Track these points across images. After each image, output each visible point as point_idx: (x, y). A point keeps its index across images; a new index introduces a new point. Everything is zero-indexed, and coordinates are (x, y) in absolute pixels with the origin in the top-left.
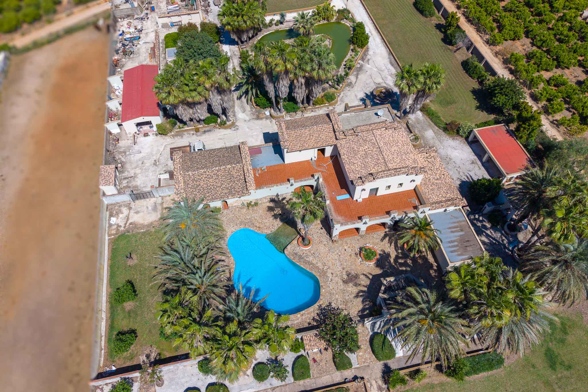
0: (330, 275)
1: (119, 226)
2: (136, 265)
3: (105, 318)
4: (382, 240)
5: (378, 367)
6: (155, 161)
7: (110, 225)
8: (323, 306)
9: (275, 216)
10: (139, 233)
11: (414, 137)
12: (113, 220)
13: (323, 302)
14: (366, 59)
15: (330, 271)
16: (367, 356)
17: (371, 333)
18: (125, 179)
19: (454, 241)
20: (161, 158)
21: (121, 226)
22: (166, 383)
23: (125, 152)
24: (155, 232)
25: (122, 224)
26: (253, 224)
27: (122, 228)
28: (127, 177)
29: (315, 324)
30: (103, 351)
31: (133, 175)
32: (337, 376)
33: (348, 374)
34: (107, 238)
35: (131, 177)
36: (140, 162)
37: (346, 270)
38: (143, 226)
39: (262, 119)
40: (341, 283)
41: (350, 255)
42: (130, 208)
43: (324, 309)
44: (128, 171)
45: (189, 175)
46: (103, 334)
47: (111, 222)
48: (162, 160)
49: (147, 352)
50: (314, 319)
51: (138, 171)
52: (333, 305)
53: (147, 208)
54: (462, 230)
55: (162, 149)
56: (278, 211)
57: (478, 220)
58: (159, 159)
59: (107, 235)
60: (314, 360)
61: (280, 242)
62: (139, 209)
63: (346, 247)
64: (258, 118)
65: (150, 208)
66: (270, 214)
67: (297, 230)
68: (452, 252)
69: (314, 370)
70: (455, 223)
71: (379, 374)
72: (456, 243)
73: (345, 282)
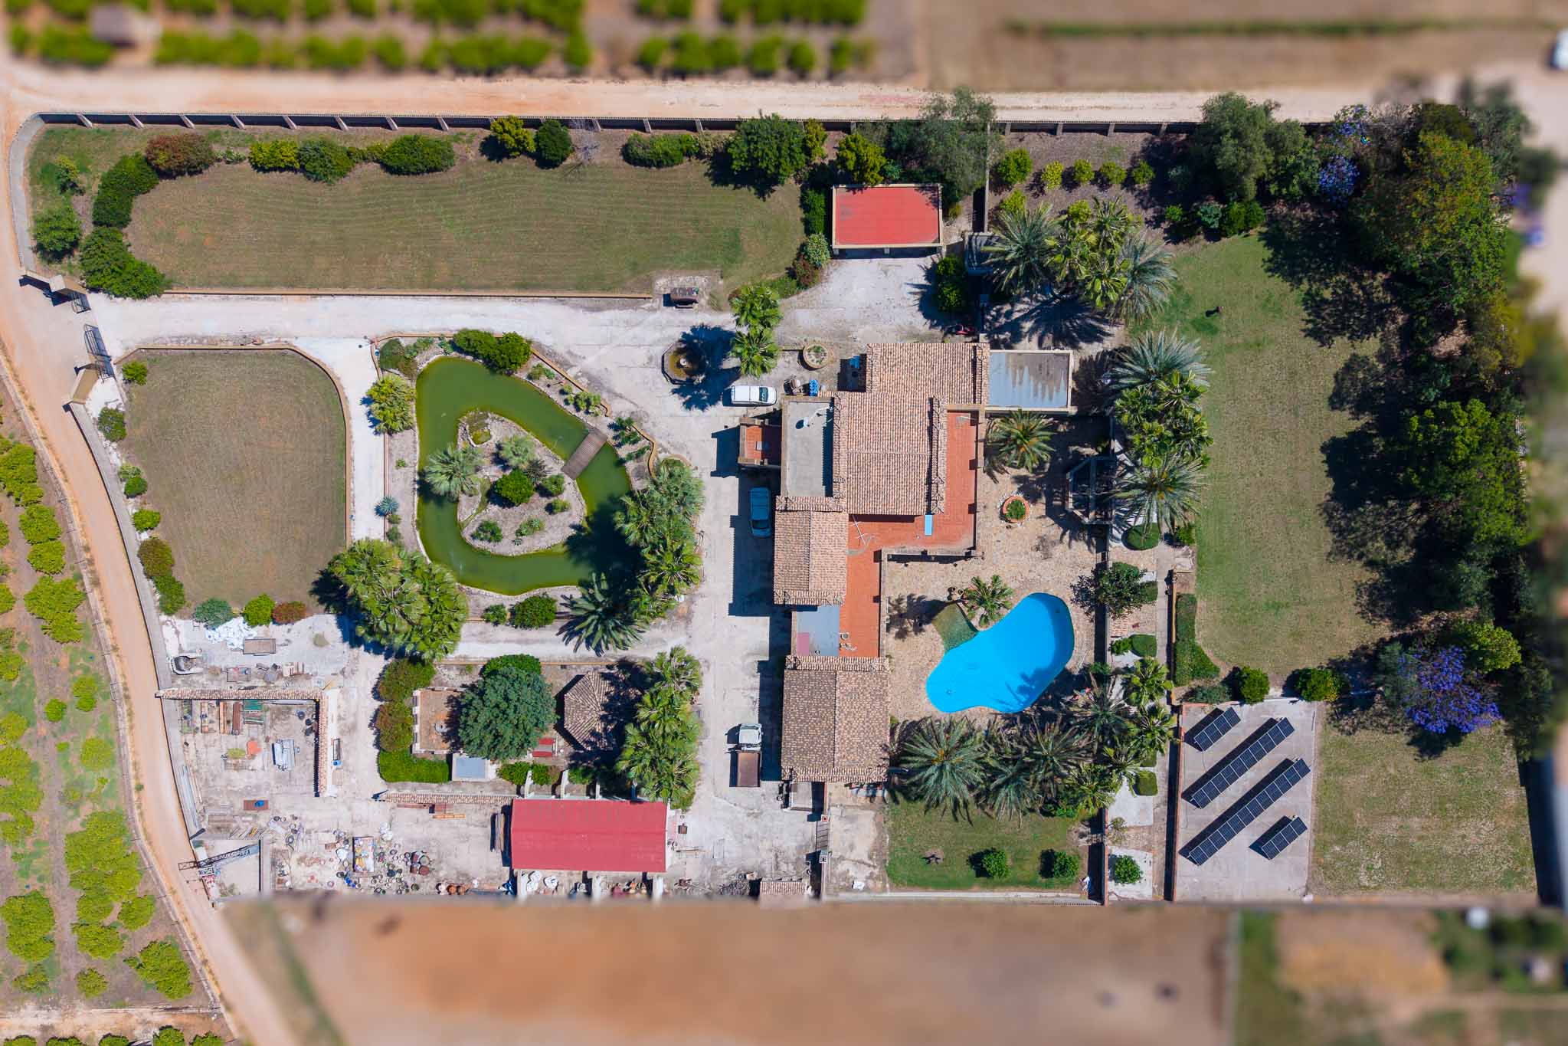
0: (1031, 576)
1: (871, 876)
2: (945, 850)
3: (1015, 893)
4: (996, 481)
5: (1162, 547)
6: (749, 815)
7: (867, 889)
8: (1074, 597)
9: (918, 629)
10: (891, 845)
11: (812, 353)
12: (859, 885)
13: (1067, 596)
14: (567, 356)
15: (1026, 574)
16: (1146, 557)
17: (1121, 544)
18: (777, 867)
19: (1036, 386)
20: (744, 805)
21: (872, 873)
22: (1121, 815)
23: (715, 869)
24: (894, 820)
25: (868, 871)
26: (922, 669)
27: (876, 871)
28: (774, 863)
29: (1093, 613)
30: (1061, 894)
31: (772, 855)
32: (1162, 602)
33: (1162, 587)
34: (889, 894)
35: (777, 857)
36: (746, 841)
37: (1029, 550)
38: (880, 838)
39: (690, 612)
40: (1046, 563)
41: (1009, 536)
42: (842, 858)
43: (1077, 596)
44: (762, 862)
45: (839, 758)
46: (1038, 894)
47: (861, 888)
48: (752, 802)
49: (1075, 836)
50: (1087, 614)
51: (767, 844)
52: (1075, 583)
53: (846, 830)
54: (1021, 368)
55: (725, 803)
56: (909, 624)
57: (996, 319)
58: (745, 808)
59: (884, 895)
60: (1135, 626)
61: (959, 634)
62: (846, 844)
63: (994, 539)
64: (687, 618)
65: (848, 826)
66: (913, 639)
67: (948, 604)
68: (1051, 398)
69: (1146, 630)
70: (1007, 373)
71: (1170, 549)
72: (1040, 386)
73: (1047, 556)
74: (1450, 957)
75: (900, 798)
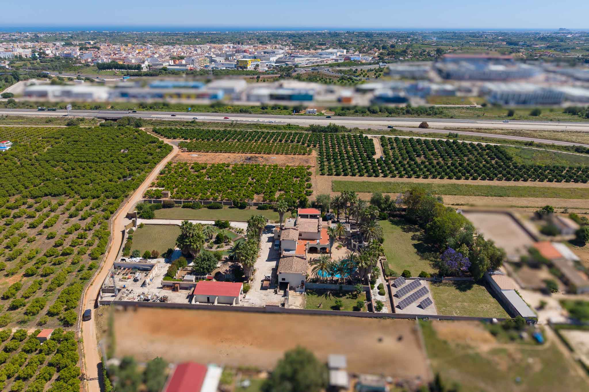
6: (265, 296)
10: (307, 303)
36: (263, 301)
48: (266, 293)
55: (258, 293)
74: (494, 334)
75: (310, 294)
